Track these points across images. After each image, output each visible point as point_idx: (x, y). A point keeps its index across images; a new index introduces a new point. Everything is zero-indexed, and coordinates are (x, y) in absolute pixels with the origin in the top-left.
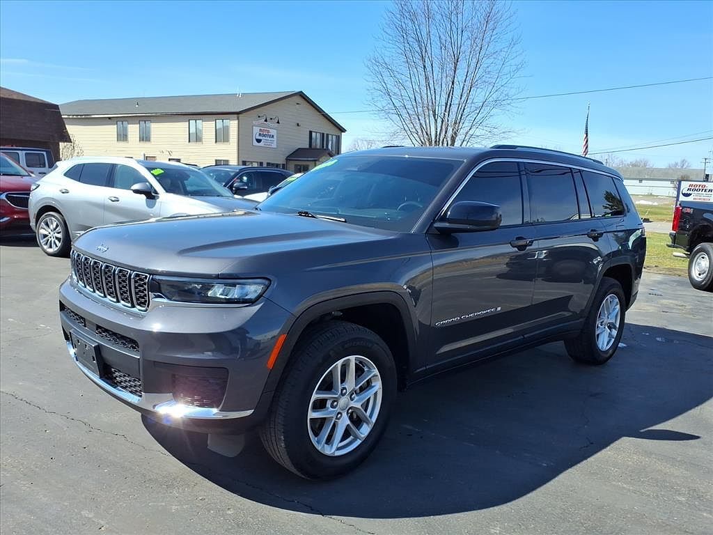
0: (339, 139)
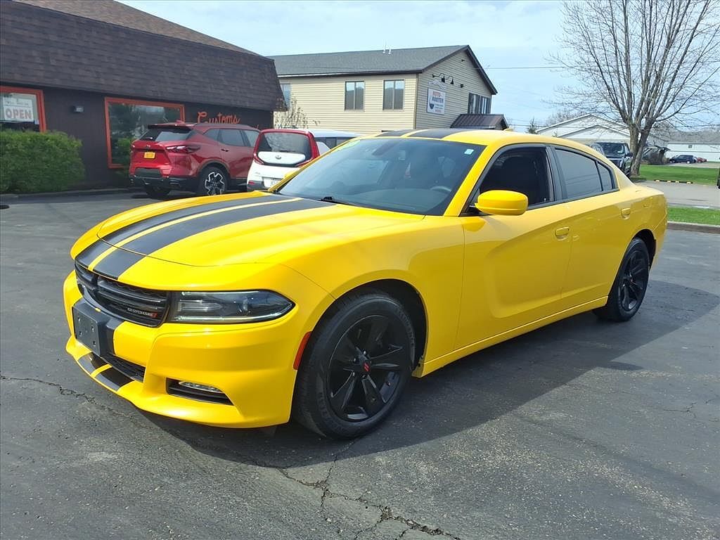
0: (489, 101)
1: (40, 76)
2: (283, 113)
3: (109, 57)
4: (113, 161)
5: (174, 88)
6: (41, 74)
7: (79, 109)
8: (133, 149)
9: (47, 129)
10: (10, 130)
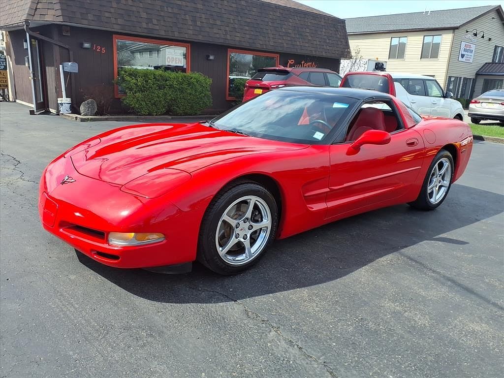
1: (189, 34)
2: (348, 61)
3: (234, 20)
4: (230, 95)
5: (274, 42)
6: (191, 32)
7: (211, 57)
8: (246, 86)
9: (191, 70)
10: (169, 72)
